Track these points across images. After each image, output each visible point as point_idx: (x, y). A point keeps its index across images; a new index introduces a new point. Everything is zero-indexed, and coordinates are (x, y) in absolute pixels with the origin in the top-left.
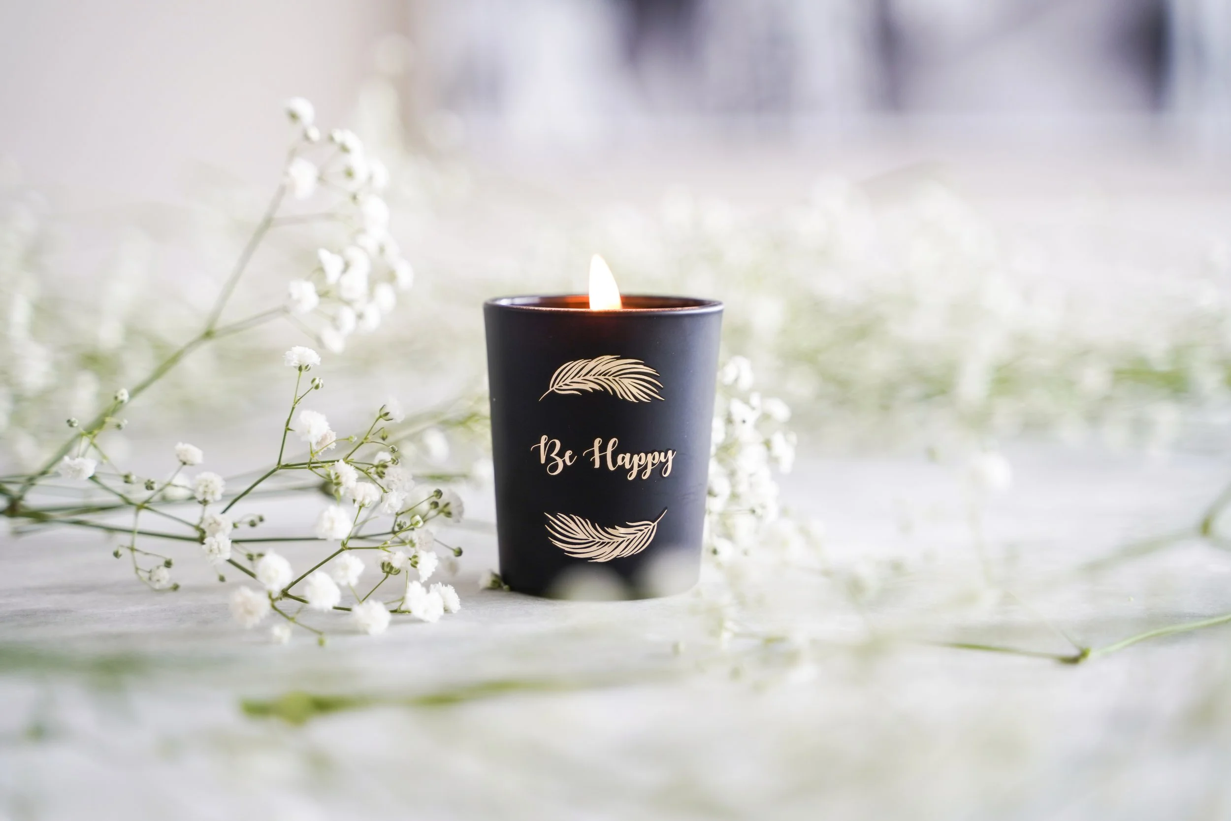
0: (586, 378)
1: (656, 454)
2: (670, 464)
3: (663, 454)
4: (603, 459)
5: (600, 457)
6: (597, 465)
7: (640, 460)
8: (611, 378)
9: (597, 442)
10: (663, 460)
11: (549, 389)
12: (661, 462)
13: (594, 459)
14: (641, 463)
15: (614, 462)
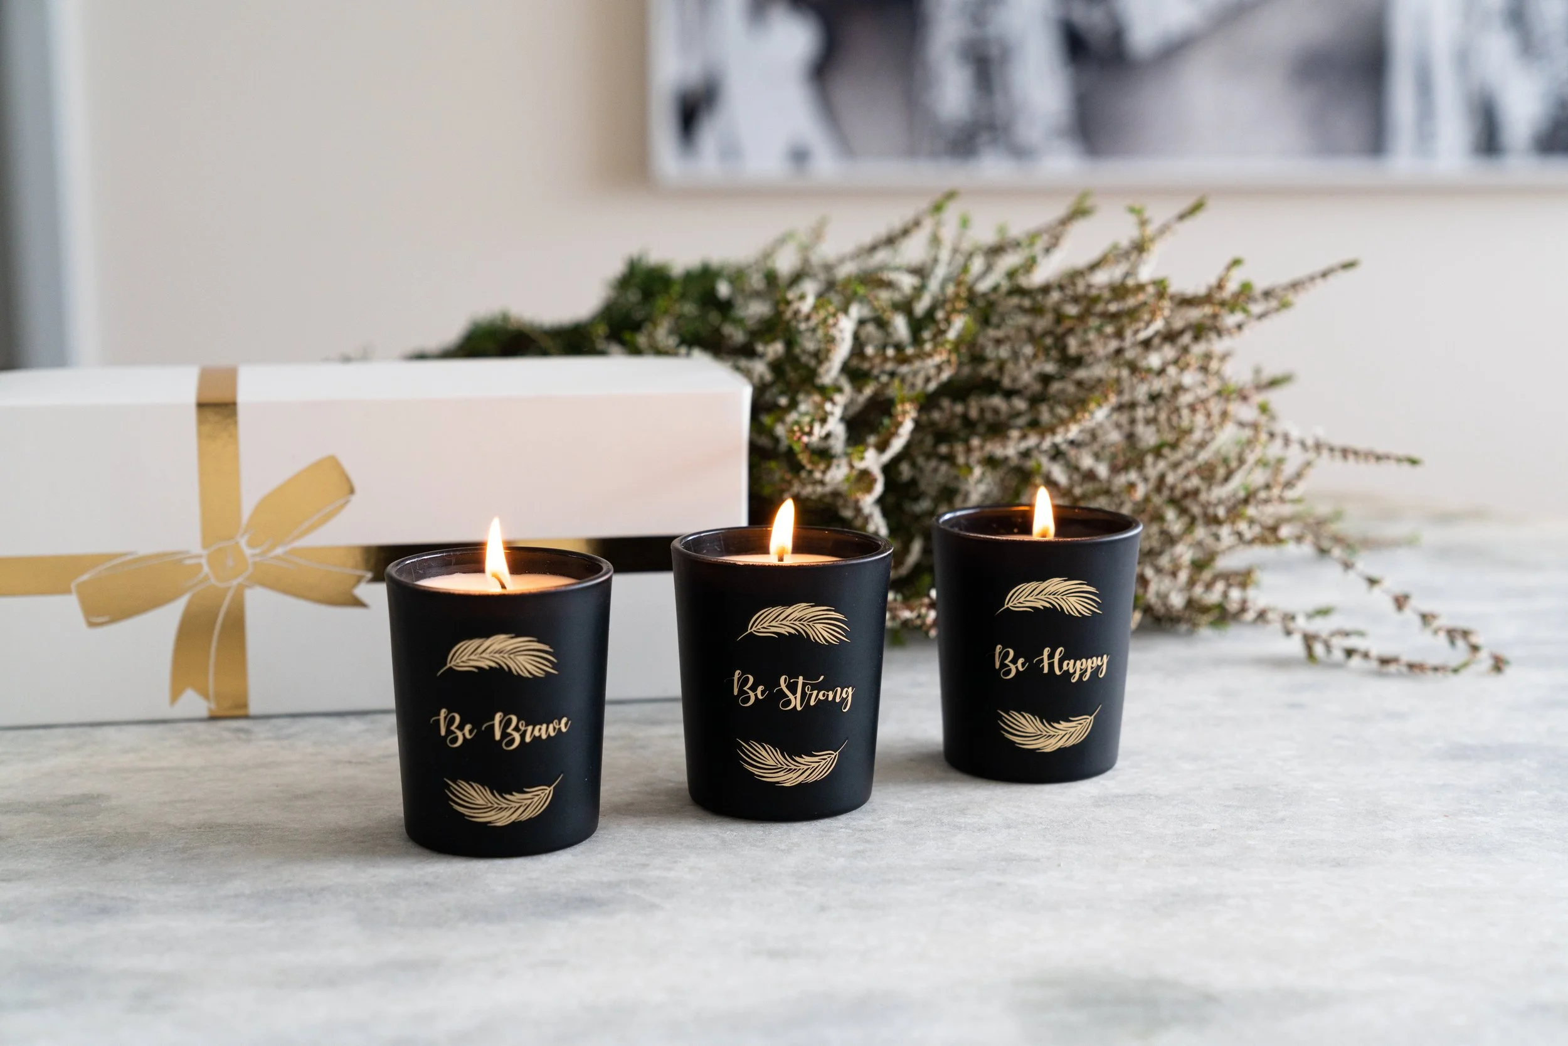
0: (1037, 597)
1: (1095, 658)
2: (1105, 667)
3: (1100, 658)
4: (1051, 665)
5: (1049, 663)
6: (1046, 671)
7: (1082, 665)
8: (1059, 597)
9: (1047, 651)
10: (1100, 664)
11: (1004, 606)
12: (1098, 665)
13: (1043, 666)
14: (1082, 667)
15: (1061, 668)
